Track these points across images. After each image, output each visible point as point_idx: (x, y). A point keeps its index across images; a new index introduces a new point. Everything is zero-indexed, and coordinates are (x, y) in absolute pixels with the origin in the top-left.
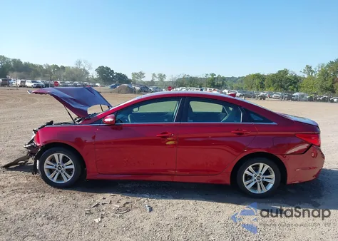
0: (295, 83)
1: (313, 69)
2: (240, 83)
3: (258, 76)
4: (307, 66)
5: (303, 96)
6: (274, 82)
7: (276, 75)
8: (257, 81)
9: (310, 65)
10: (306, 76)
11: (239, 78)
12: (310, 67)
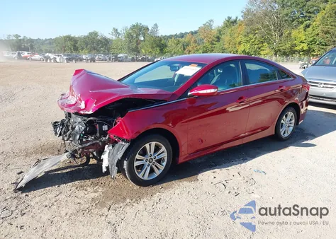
0: (106, 45)
1: (119, 31)
2: (49, 46)
3: (69, 38)
4: (114, 28)
5: (126, 57)
6: (87, 44)
7: (88, 37)
8: (69, 44)
9: (116, 28)
10: (114, 38)
11: (46, 40)
12: (117, 30)
